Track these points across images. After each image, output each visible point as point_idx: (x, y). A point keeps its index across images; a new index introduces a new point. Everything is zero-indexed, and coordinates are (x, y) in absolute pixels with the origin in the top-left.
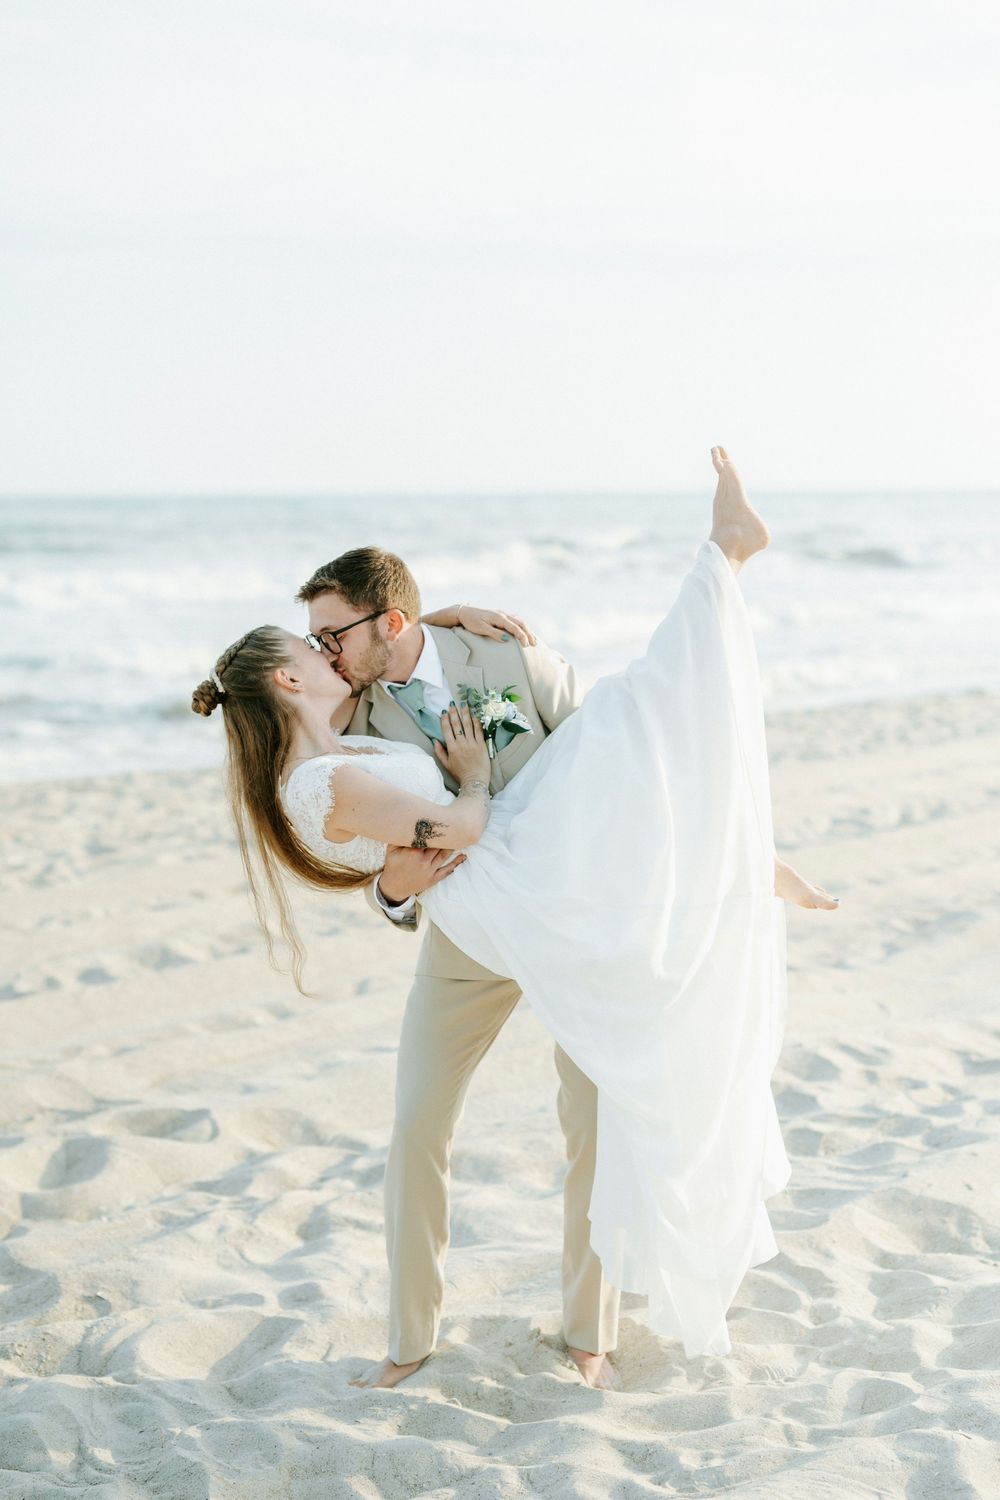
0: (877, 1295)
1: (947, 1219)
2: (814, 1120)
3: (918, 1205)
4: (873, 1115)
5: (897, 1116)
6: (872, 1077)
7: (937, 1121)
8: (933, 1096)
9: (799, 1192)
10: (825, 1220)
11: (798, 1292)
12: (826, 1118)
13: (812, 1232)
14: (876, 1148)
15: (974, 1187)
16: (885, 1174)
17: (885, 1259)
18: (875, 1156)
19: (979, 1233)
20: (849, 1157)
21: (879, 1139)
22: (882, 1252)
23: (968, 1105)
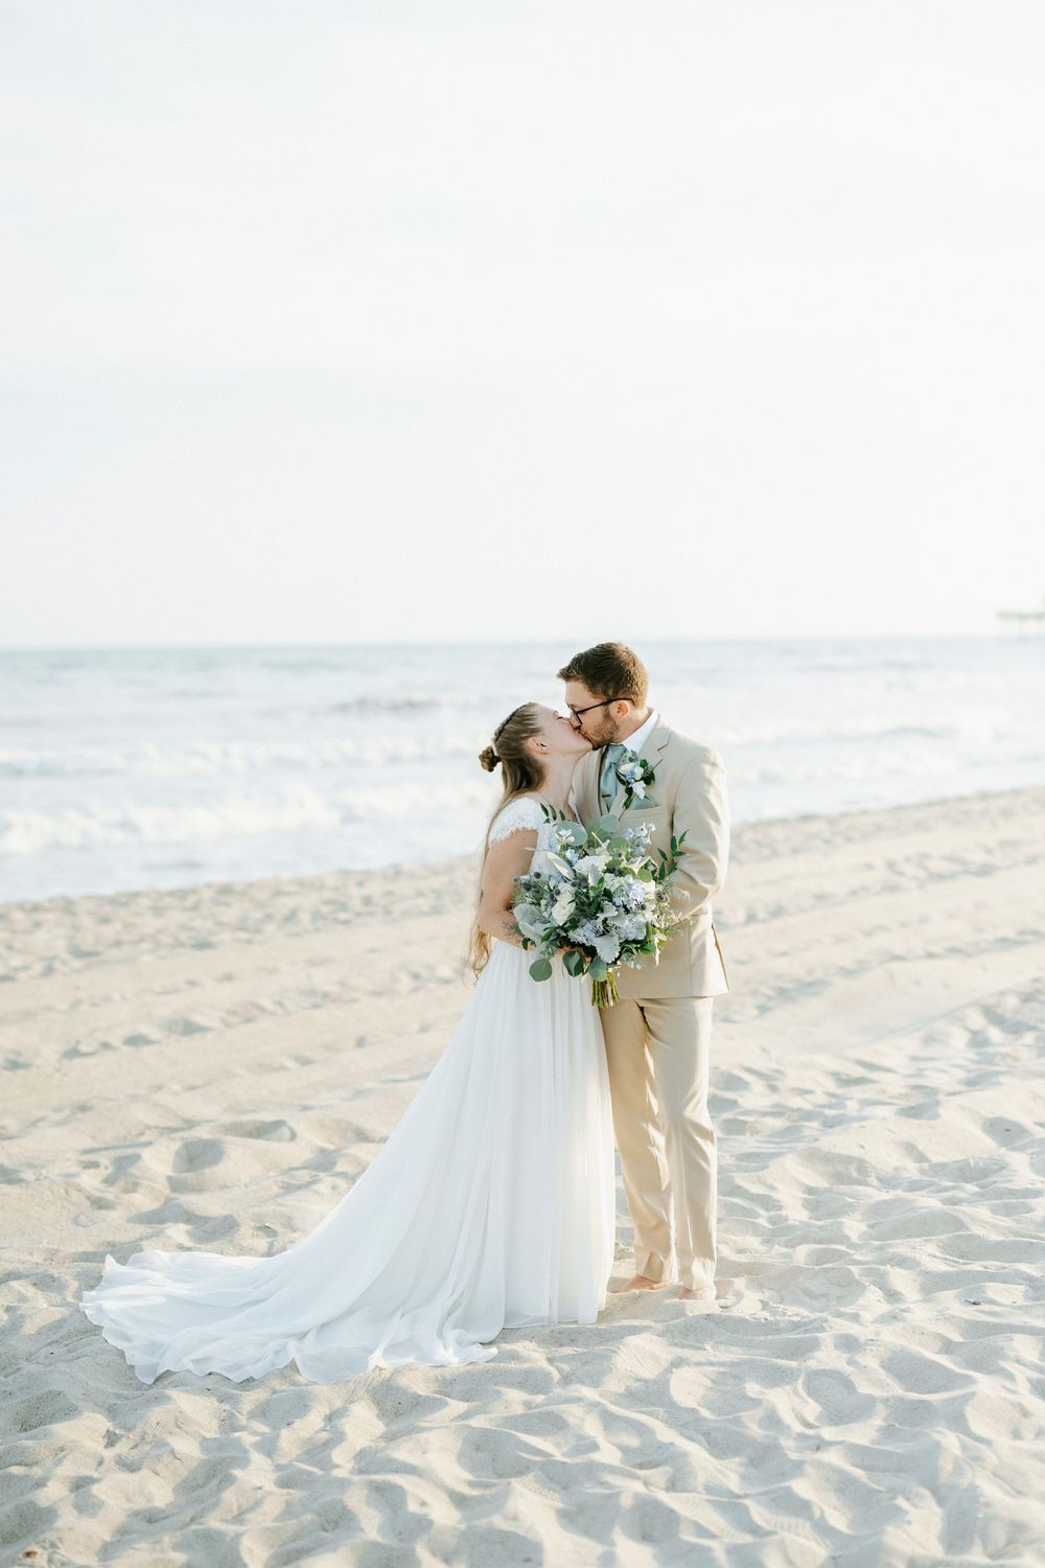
0: (810, 1210)
1: (850, 1166)
2: (740, 1114)
3: (828, 1159)
4: (781, 1110)
5: (799, 1109)
6: (773, 1089)
7: (829, 1112)
8: (821, 1099)
10: (767, 1167)
11: (757, 1209)
12: (747, 1112)
13: (760, 1173)
14: (789, 1130)
15: (865, 1146)
16: (800, 1142)
17: (810, 1190)
18: (787, 1133)
19: (873, 1175)
20: (769, 1136)
21: (788, 1124)
22: (808, 1186)
23: (848, 1103)
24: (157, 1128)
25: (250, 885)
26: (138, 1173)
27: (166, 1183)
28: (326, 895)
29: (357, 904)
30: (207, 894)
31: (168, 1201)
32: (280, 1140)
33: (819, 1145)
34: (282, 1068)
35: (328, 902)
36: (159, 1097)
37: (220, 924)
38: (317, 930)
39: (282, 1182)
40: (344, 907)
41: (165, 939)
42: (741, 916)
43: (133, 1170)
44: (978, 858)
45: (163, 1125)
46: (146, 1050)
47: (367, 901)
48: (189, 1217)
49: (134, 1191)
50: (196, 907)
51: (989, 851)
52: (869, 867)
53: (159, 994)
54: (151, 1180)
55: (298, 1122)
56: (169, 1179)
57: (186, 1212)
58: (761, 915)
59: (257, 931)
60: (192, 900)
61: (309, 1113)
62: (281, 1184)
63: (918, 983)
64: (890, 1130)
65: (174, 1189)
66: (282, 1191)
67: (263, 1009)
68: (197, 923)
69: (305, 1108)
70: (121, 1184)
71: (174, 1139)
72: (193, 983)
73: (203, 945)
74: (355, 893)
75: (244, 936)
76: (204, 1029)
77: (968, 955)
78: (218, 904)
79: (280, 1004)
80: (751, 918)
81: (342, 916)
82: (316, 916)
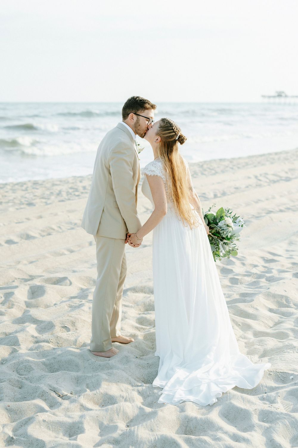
1: (282, 299)
3: (274, 296)
4: (249, 274)
5: (256, 274)
6: (244, 264)
7: (267, 275)
8: (262, 269)
9: (240, 293)
10: (253, 300)
12: (237, 275)
13: (250, 303)
14: (255, 282)
15: (287, 291)
16: (261, 288)
17: (270, 310)
18: (254, 284)
19: (292, 303)
20: (248, 285)
21: (254, 280)
22: (269, 308)
23: (273, 271)
24: (19, 279)
25: (44, 181)
26: (13, 300)
27: (24, 304)
28: (70, 186)
29: (81, 189)
30: (30, 185)
31: (26, 312)
32: (66, 285)
33: (270, 290)
34: (63, 254)
35: (71, 188)
36: (20, 266)
37: (35, 196)
38: (69, 199)
39: (69, 305)
40: (77, 190)
41: (17, 201)
42: (212, 195)
43: (11, 299)
44: (283, 175)
45: (21, 278)
46: (13, 246)
47: (84, 188)
48: (35, 321)
49: (12, 308)
50: (26, 190)
51: (286, 173)
52: (249, 178)
53: (17, 223)
54: (18, 303)
55: (72, 277)
56: (26, 302)
57: (33, 318)
58: (219, 195)
59: (49, 199)
60: (25, 186)
61: (76, 274)
62: (68, 305)
63: (281, 221)
64: (294, 284)
65: (27, 307)
66: (70, 309)
67: (54, 230)
68: (27, 195)
69: (74, 272)
70: (7, 304)
71: (26, 285)
72: (28, 219)
73: (30, 204)
74: (80, 185)
75: (44, 200)
76: (34, 238)
77: (294, 211)
78: (33, 188)
79: (60, 227)
80: (215, 196)
81: (77, 193)
82: (68, 193)
